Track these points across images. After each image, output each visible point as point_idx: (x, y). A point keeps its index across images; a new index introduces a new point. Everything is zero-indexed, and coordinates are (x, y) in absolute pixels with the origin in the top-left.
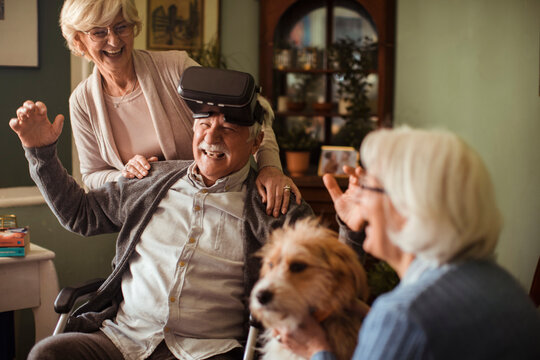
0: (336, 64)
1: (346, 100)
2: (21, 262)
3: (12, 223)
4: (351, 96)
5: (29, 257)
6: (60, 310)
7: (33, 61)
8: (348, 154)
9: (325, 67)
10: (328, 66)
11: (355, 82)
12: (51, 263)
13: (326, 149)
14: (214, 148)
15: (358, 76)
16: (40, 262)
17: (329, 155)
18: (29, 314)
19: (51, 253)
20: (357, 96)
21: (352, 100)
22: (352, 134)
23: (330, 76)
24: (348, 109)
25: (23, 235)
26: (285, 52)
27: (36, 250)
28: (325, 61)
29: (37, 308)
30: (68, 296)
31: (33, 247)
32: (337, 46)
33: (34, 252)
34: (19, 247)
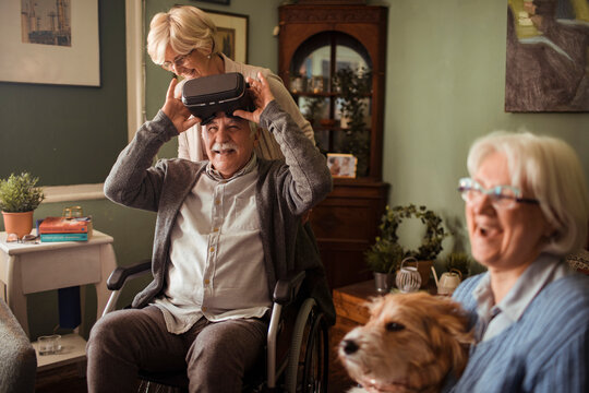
0: (338, 89)
1: (346, 116)
2: (85, 246)
3: (78, 214)
4: (351, 114)
5: (92, 241)
6: (111, 288)
7: (96, 82)
8: (348, 159)
9: (329, 91)
10: (332, 90)
11: (353, 103)
12: (110, 246)
13: (330, 155)
14: (225, 147)
15: (355, 99)
16: (100, 245)
17: (332, 161)
18: (92, 289)
19: (110, 238)
20: (355, 113)
21: (352, 117)
22: (351, 144)
23: (333, 98)
24: (348, 124)
25: (86, 224)
26: (298, 80)
27: (98, 236)
28: (329, 86)
29: (98, 283)
30: (119, 275)
31: (95, 233)
32: (339, 74)
33: (97, 237)
34: (83, 233)
